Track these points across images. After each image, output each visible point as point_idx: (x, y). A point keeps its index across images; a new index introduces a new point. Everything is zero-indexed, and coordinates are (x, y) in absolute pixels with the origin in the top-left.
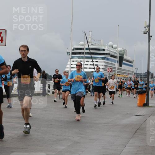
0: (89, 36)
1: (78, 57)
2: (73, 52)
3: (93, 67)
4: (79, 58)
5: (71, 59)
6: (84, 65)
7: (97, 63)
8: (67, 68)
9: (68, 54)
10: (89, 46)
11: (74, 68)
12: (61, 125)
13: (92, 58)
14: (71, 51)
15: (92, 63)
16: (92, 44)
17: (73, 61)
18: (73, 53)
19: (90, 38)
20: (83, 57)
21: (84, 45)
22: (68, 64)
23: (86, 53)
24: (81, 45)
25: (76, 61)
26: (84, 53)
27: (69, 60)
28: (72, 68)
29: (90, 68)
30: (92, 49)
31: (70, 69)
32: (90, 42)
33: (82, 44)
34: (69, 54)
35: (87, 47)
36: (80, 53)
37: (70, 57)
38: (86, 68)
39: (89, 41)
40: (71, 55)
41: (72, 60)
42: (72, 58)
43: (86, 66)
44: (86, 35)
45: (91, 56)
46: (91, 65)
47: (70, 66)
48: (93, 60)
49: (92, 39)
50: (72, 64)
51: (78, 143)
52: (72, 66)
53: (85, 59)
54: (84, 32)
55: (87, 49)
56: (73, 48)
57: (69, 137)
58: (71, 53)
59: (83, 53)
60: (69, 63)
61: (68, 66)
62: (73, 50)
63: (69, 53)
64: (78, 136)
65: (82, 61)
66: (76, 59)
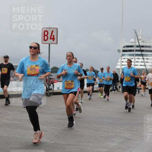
0: (140, 33)
1: (128, 54)
2: (124, 49)
3: (144, 65)
4: (130, 55)
5: (121, 56)
6: (135, 62)
7: (147, 61)
8: (118, 65)
9: (118, 51)
10: (140, 44)
11: (125, 65)
12: (113, 122)
13: (142, 55)
14: (122, 49)
15: (142, 60)
16: (143, 42)
17: (124, 59)
18: (124, 51)
19: (140, 35)
20: (133, 54)
21: (135, 42)
22: (119, 62)
23: (136, 51)
24: (132, 43)
25: (127, 58)
26: (135, 51)
27: (120, 57)
28: (123, 65)
29: (141, 65)
30: (143, 47)
31: (121, 67)
32: (140, 40)
33: (132, 41)
34: (120, 52)
35: (137, 44)
36: (131, 51)
37: (121, 55)
38: (137, 65)
39: (139, 38)
40: (122, 53)
41: (123, 57)
42: (123, 55)
43: (136, 64)
44: (136, 32)
45: (142, 53)
46: (142, 62)
47: (121, 64)
48: (144, 57)
49: (143, 36)
50: (123, 62)
51: (129, 139)
52: (123, 64)
53: (136, 56)
54: (134, 30)
55: (137, 46)
56: (123, 46)
57: (121, 134)
58: (121, 51)
59: (133, 51)
60: (120, 60)
61: (119, 63)
62: (124, 47)
63: (120, 50)
64: (130, 133)
65: (132, 59)
66: (127, 56)
